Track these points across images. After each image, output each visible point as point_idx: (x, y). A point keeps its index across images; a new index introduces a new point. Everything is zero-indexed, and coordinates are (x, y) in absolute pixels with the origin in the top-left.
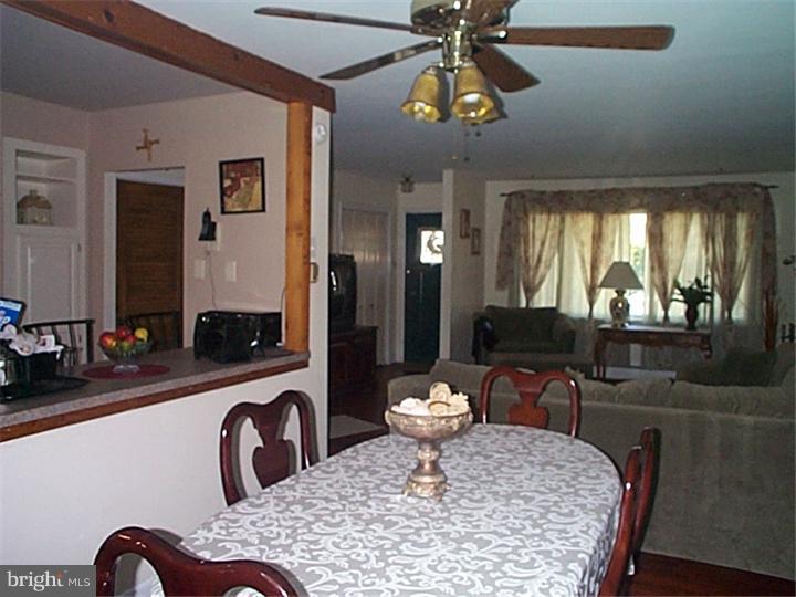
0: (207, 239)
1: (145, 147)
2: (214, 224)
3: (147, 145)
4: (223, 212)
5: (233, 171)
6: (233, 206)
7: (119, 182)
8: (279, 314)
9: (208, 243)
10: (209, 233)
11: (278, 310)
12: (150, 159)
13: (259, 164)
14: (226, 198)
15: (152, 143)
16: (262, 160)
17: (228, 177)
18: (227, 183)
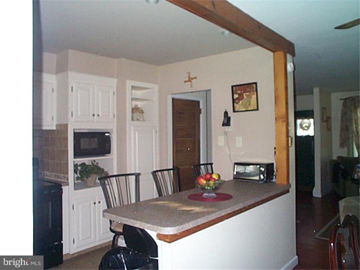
0: (226, 125)
1: (189, 81)
2: (230, 118)
3: (190, 80)
4: (234, 111)
5: (239, 90)
6: (240, 108)
7: (173, 99)
8: (273, 164)
9: (227, 127)
10: (227, 122)
11: (271, 162)
12: (191, 86)
13: (255, 85)
14: (235, 104)
15: (192, 79)
16: (256, 83)
17: (236, 93)
18: (236, 96)
